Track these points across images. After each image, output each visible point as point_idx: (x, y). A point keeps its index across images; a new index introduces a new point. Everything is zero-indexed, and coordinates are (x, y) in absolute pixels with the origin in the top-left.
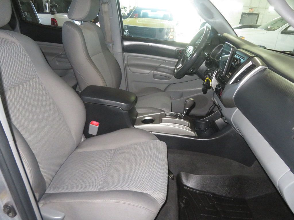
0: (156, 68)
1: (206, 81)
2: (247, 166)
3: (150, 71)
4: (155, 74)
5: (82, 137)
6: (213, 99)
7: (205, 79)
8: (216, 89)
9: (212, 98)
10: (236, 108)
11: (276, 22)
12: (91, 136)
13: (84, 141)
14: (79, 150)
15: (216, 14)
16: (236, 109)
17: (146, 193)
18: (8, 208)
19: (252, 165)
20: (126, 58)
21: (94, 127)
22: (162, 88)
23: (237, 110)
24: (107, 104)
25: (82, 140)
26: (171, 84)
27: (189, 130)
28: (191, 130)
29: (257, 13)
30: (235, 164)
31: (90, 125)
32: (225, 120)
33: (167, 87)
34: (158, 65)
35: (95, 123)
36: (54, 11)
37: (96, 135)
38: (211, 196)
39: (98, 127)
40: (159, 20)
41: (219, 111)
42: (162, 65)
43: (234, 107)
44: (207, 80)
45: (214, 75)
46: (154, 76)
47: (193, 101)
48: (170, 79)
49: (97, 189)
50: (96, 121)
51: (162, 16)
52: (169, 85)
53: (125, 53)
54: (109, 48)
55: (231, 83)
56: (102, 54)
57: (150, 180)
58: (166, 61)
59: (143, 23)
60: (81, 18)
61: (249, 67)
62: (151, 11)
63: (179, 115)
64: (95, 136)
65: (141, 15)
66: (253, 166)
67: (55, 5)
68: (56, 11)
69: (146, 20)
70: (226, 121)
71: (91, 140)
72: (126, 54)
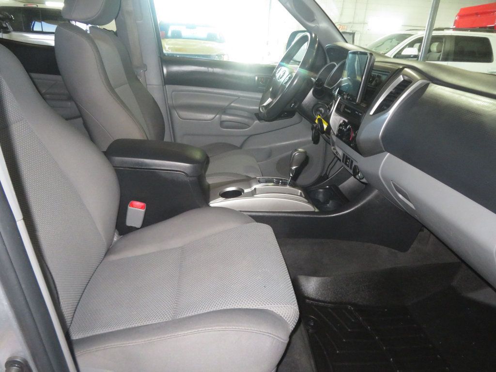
0: (224, 110)
1: (317, 121)
2: (401, 251)
3: (214, 116)
4: (223, 119)
5: (114, 234)
6: (334, 149)
7: (315, 119)
8: (340, 131)
9: (332, 148)
10: (386, 152)
11: (383, 43)
12: (132, 229)
13: (118, 241)
14: (113, 258)
15: (318, 15)
16: (386, 154)
17: (266, 308)
18: (17, 367)
19: (408, 249)
20: (169, 93)
21: (136, 213)
22: (237, 142)
23: (389, 156)
24: (159, 167)
25: (115, 239)
26: (251, 136)
27: (304, 202)
28: (307, 201)
29: (351, 32)
30: (384, 251)
31: (130, 208)
32: (362, 179)
33: (245, 141)
34: (225, 104)
35: (138, 203)
36: (7, 28)
37: (141, 228)
38: (352, 308)
39: (143, 211)
40: (202, 42)
41: (346, 167)
42: (232, 104)
43: (382, 152)
44: (319, 119)
45: (334, 109)
46: (222, 123)
47: (305, 153)
48: (250, 126)
49: (168, 318)
50: (139, 201)
51: (205, 36)
52: (248, 138)
53: (167, 86)
54: (139, 77)
55: (372, 113)
56: (127, 86)
57: (264, 287)
58: (239, 97)
59: (176, 47)
60: (89, 18)
61: (400, 85)
62: (187, 28)
63: (281, 180)
64: (138, 229)
65: (169, 34)
66: (410, 250)
67: (8, 17)
68: (10, 28)
69: (179, 41)
70: (364, 180)
71: (131, 236)
72: (169, 88)
